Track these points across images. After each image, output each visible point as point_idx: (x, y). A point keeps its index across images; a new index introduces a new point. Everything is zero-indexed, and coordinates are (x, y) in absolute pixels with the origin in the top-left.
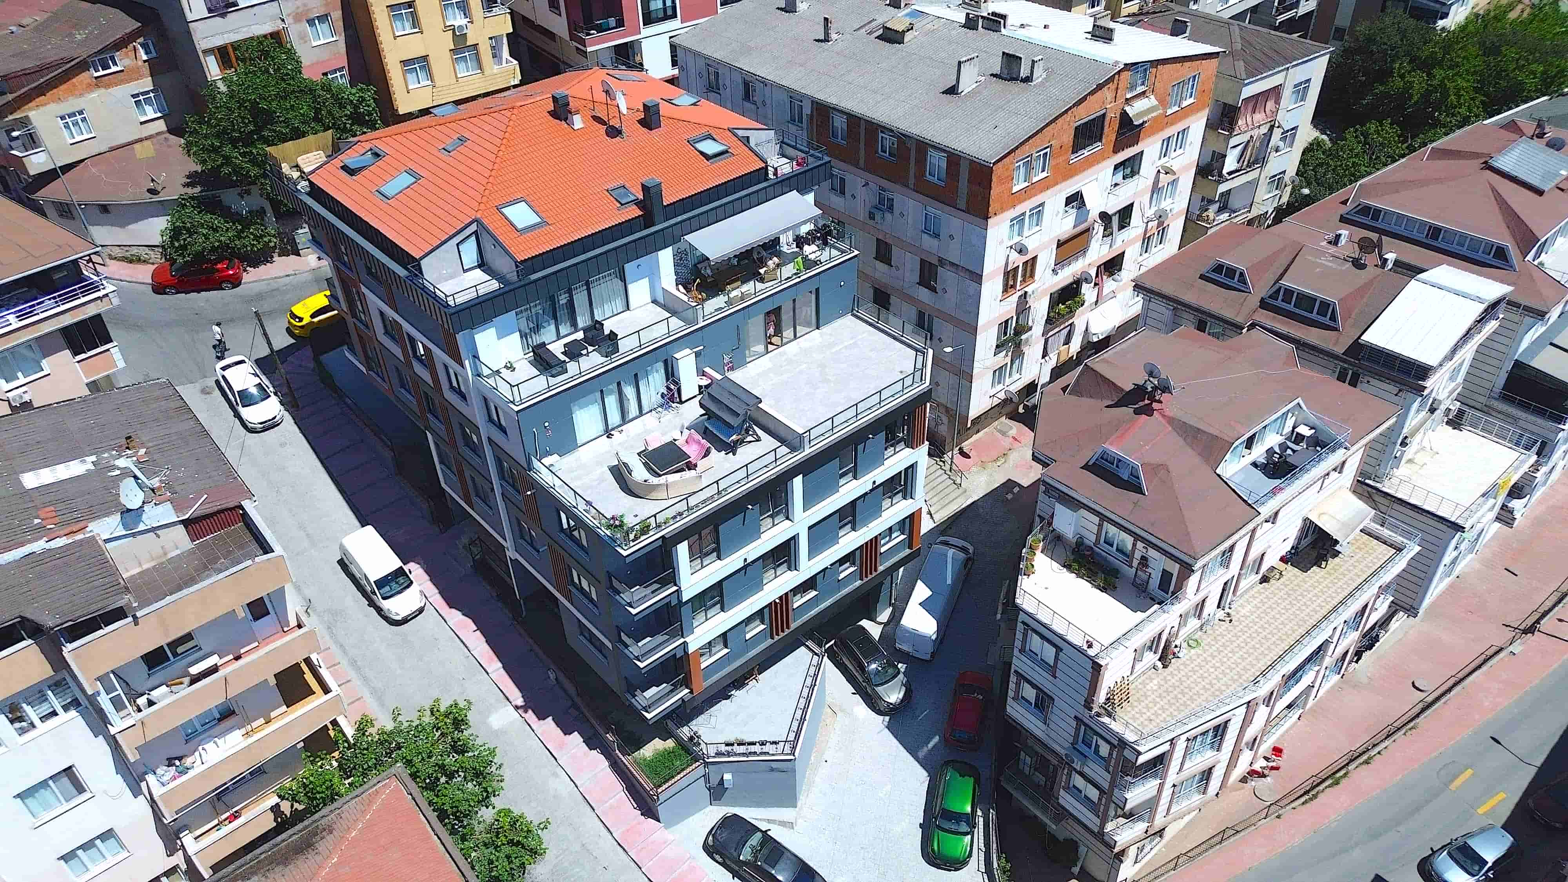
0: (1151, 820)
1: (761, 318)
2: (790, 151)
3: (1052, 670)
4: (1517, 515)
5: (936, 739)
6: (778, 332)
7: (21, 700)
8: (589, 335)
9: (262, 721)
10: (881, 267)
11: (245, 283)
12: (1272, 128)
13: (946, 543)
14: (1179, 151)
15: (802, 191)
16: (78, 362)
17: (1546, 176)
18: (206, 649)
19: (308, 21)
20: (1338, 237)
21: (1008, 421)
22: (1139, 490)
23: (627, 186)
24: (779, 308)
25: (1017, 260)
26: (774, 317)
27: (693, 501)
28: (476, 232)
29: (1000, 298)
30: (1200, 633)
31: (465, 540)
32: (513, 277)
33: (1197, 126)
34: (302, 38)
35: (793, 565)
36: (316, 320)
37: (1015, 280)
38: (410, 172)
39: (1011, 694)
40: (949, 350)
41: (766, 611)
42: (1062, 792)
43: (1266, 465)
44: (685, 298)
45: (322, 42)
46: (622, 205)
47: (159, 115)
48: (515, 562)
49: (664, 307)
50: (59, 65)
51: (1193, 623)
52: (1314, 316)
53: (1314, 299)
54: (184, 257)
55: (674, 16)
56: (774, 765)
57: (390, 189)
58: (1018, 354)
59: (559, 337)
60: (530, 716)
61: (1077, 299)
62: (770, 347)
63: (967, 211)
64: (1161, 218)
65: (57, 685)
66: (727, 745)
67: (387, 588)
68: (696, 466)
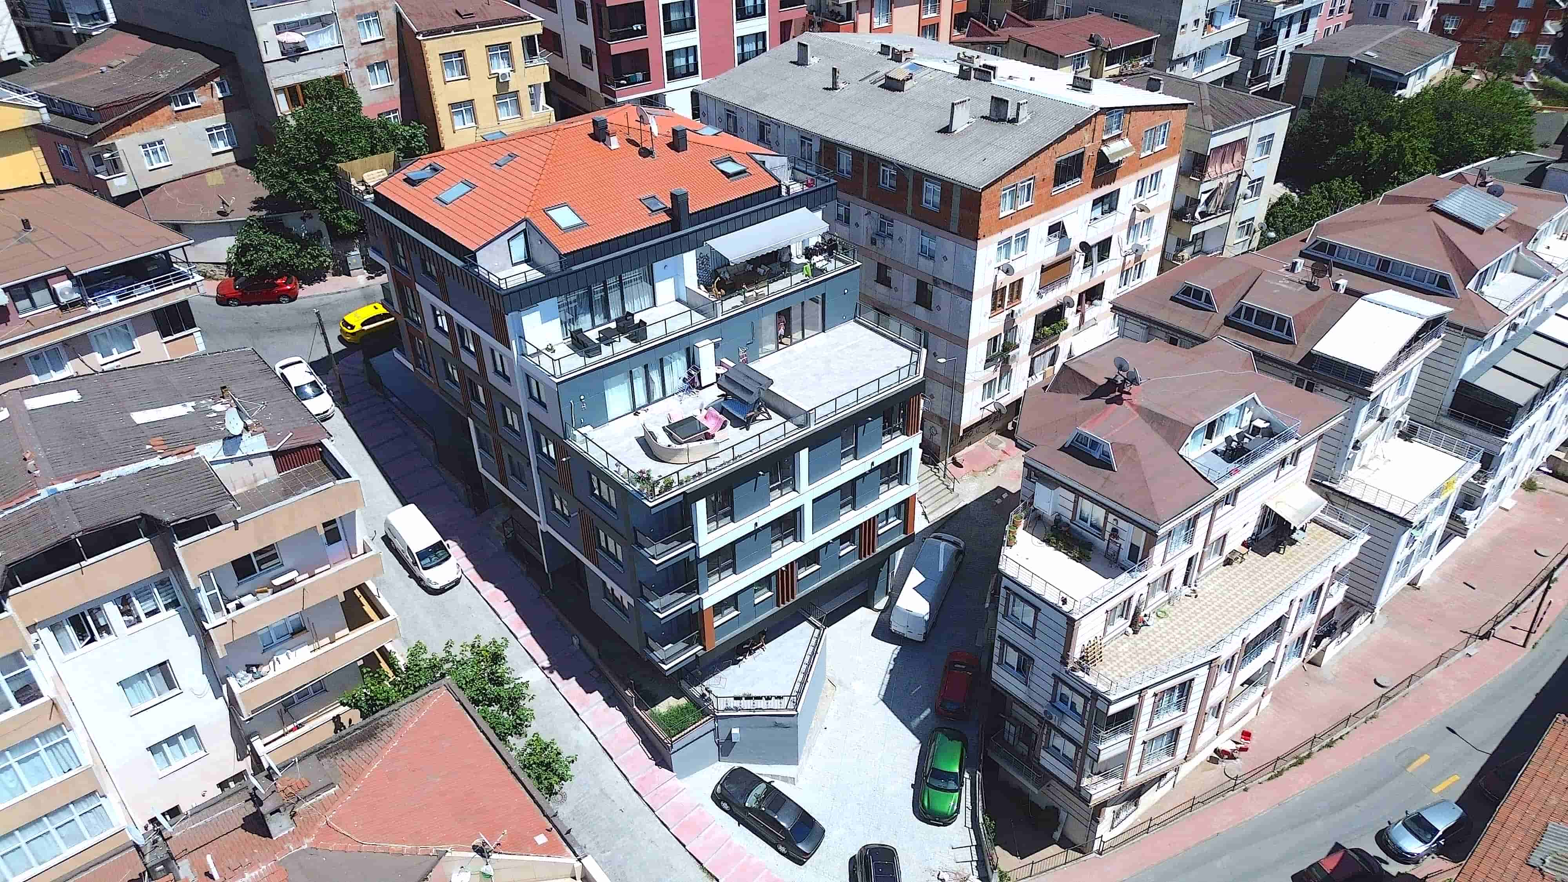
0: (1124, 777)
1: (773, 317)
2: (801, 176)
3: (1032, 632)
4: (1470, 527)
5: (928, 711)
6: (788, 333)
7: (132, 594)
8: (621, 324)
9: (327, 640)
10: (881, 289)
11: (301, 298)
12: (1239, 177)
13: (940, 538)
14: (1153, 193)
15: (812, 209)
16: (165, 343)
17: (1489, 218)
18: (288, 564)
19: (368, 67)
20: (1294, 264)
21: (998, 437)
22: (1109, 467)
23: (657, 196)
24: (789, 309)
25: (1005, 280)
26: (784, 316)
27: (712, 464)
28: (524, 231)
29: (989, 315)
30: (1168, 606)
31: (498, 522)
32: (556, 268)
33: (1170, 170)
34: (362, 82)
35: (797, 536)
36: (366, 328)
37: (1002, 300)
38: (465, 183)
39: (996, 659)
40: (942, 360)
41: (774, 578)
42: (1043, 753)
43: (1225, 452)
44: (707, 295)
45: (380, 86)
46: (653, 211)
47: (229, 147)
48: (546, 534)
49: (686, 304)
50: (145, 99)
51: (1161, 595)
52: (1272, 331)
53: (1271, 316)
54: (250, 271)
55: (696, 73)
56: (778, 720)
57: (447, 196)
58: (1006, 370)
59: (594, 326)
60: (556, 676)
61: (1060, 323)
62: (781, 346)
63: (959, 234)
64: (1137, 251)
65: (163, 584)
66: (736, 698)
67: (428, 560)
68: (713, 436)
